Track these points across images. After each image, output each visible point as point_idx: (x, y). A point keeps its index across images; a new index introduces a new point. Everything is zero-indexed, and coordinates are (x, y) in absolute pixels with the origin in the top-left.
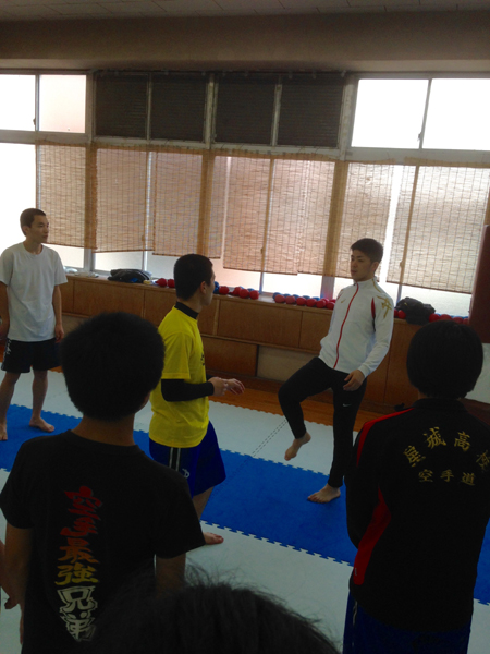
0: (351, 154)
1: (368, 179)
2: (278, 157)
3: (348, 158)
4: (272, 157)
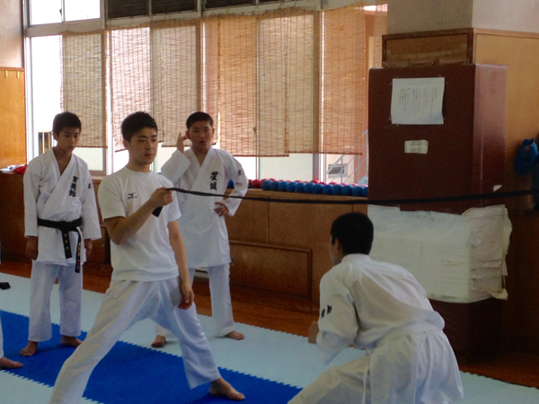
4: (258, 18)
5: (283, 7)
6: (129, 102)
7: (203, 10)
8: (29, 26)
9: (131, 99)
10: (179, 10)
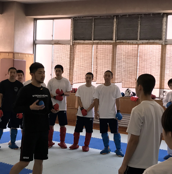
0: (167, 42)
2: (140, 44)
3: (166, 43)
4: (138, 45)
5: (149, 42)
6: (82, 68)
7: (116, 40)
8: (36, 40)
9: (83, 67)
10: (105, 40)
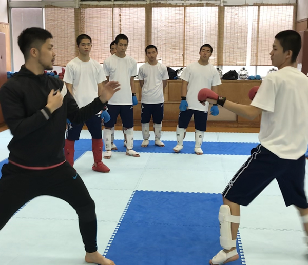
0: (226, 2)
1: (236, 14)
4: (185, 6)
